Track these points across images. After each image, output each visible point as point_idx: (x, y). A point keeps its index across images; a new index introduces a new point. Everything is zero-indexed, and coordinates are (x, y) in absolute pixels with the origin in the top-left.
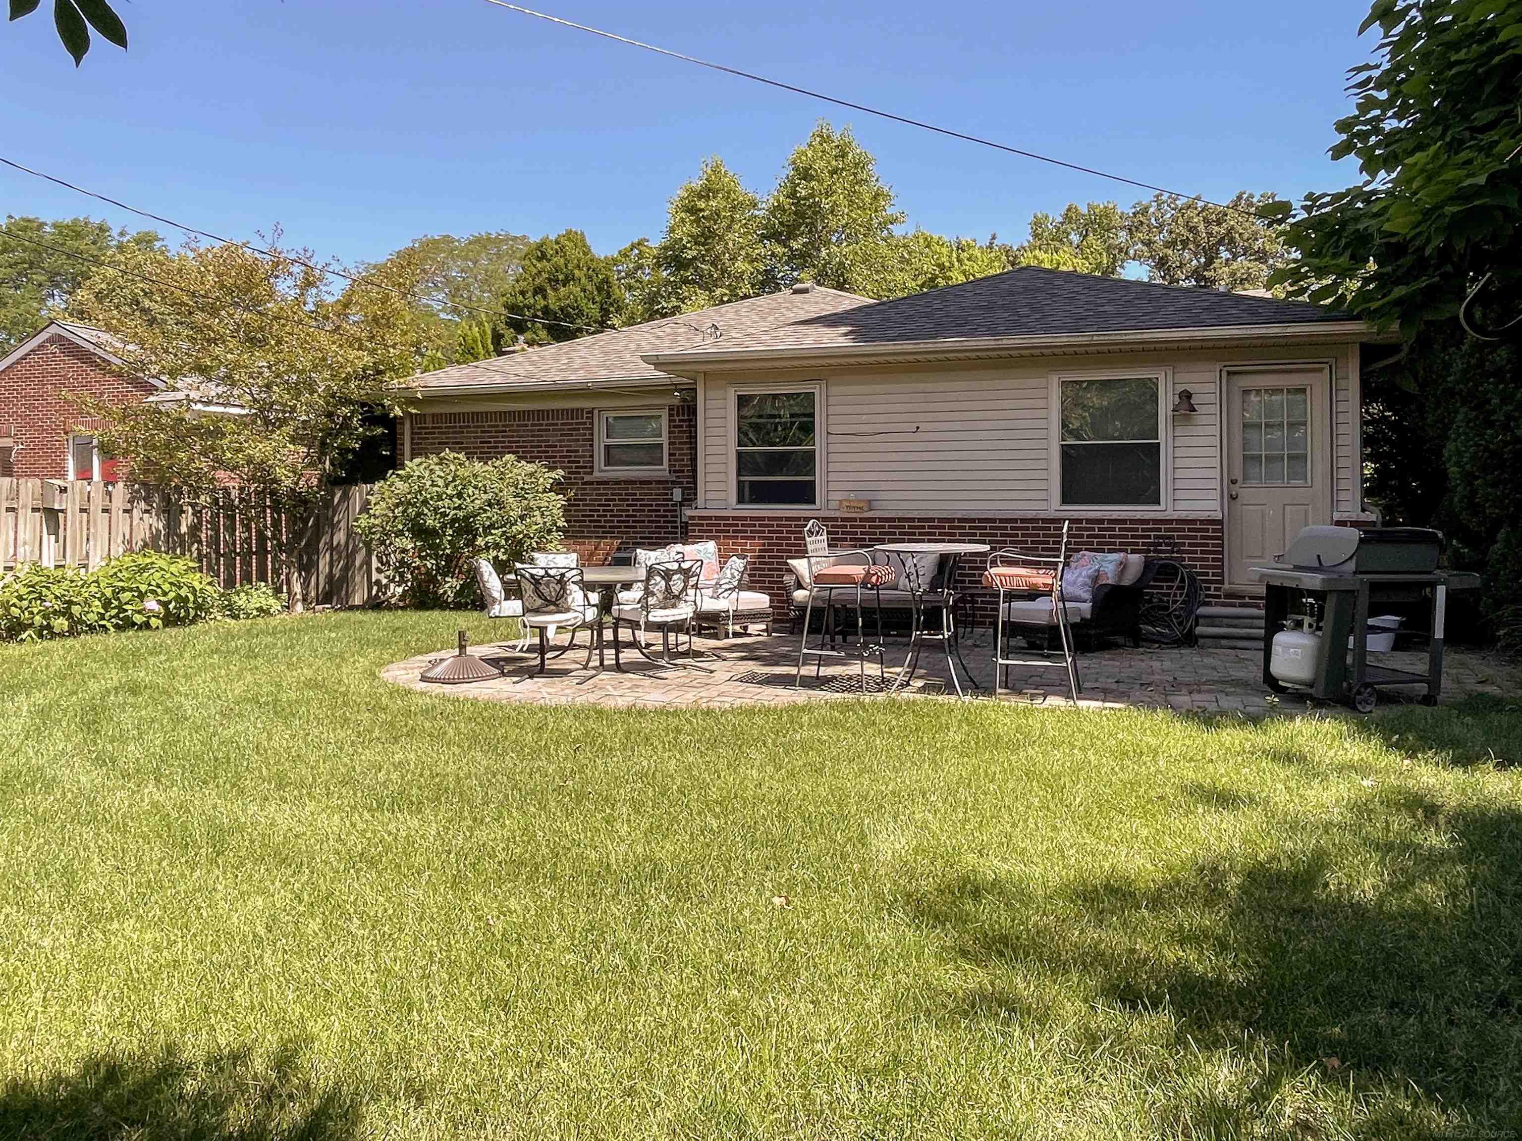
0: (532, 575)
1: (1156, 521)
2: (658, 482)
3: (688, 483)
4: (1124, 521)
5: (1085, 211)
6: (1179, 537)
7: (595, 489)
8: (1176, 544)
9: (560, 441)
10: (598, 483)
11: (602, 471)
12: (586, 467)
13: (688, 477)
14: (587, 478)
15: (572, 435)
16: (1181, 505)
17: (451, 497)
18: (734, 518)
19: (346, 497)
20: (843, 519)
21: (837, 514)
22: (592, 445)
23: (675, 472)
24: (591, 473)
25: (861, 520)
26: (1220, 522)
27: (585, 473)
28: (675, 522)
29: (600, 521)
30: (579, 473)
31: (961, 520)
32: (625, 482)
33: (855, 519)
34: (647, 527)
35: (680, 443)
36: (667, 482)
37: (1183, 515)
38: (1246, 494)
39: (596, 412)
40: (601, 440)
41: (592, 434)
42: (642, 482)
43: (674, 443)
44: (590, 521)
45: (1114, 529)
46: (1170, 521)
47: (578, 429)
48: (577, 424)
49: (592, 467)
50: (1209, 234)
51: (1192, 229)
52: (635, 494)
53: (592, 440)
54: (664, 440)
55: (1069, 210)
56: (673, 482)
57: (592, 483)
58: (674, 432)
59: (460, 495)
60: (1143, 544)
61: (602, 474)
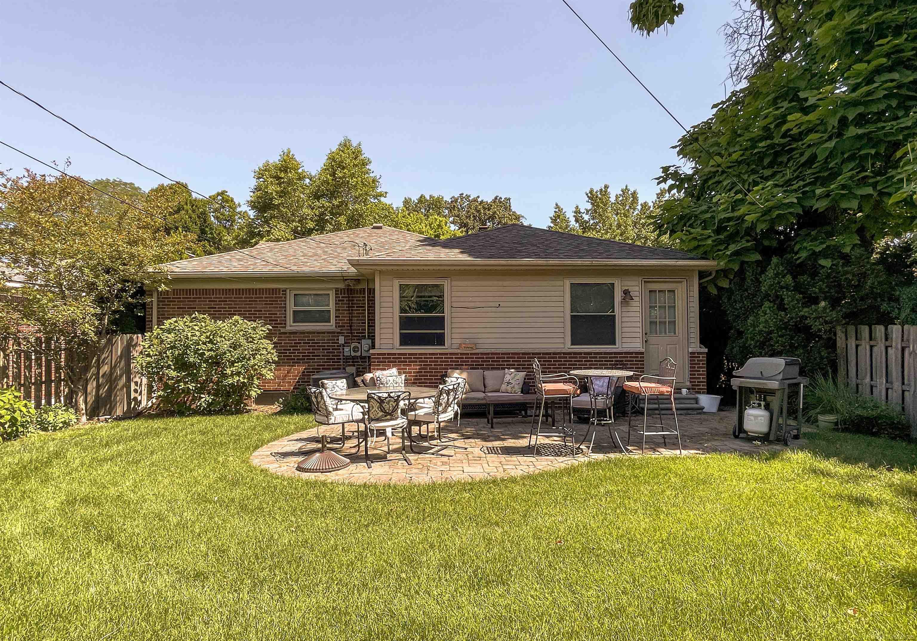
0: (379, 397)
1: (615, 353)
2: (328, 333)
3: (347, 333)
4: (601, 353)
5: (428, 198)
6: (626, 361)
7: (288, 337)
8: (625, 364)
9: (264, 308)
10: (290, 333)
11: (291, 326)
12: (282, 324)
13: (348, 329)
14: (282, 330)
15: (272, 304)
16: (625, 345)
17: (204, 343)
18: (399, 354)
19: (110, 342)
20: (461, 354)
21: (459, 351)
22: (285, 311)
23: (339, 326)
24: (285, 327)
25: (471, 354)
26: (642, 353)
27: (281, 327)
28: (340, 356)
29: (291, 356)
30: (277, 327)
31: (523, 354)
32: (308, 333)
33: (468, 354)
34: (321, 359)
35: (342, 310)
36: (334, 333)
37: (625, 350)
38: (653, 339)
39: (288, 291)
40: (291, 307)
41: (285, 304)
42: (318, 333)
43: (339, 310)
44: (284, 356)
45: (596, 357)
46: (622, 353)
47: (277, 301)
48: (275, 298)
49: (285, 324)
50: (485, 214)
51: (478, 211)
52: (314, 340)
53: (285, 307)
54: (332, 307)
55: (421, 197)
56: (338, 333)
57: (285, 333)
58: (339, 304)
59: (211, 342)
60: (610, 365)
61: (291, 328)
